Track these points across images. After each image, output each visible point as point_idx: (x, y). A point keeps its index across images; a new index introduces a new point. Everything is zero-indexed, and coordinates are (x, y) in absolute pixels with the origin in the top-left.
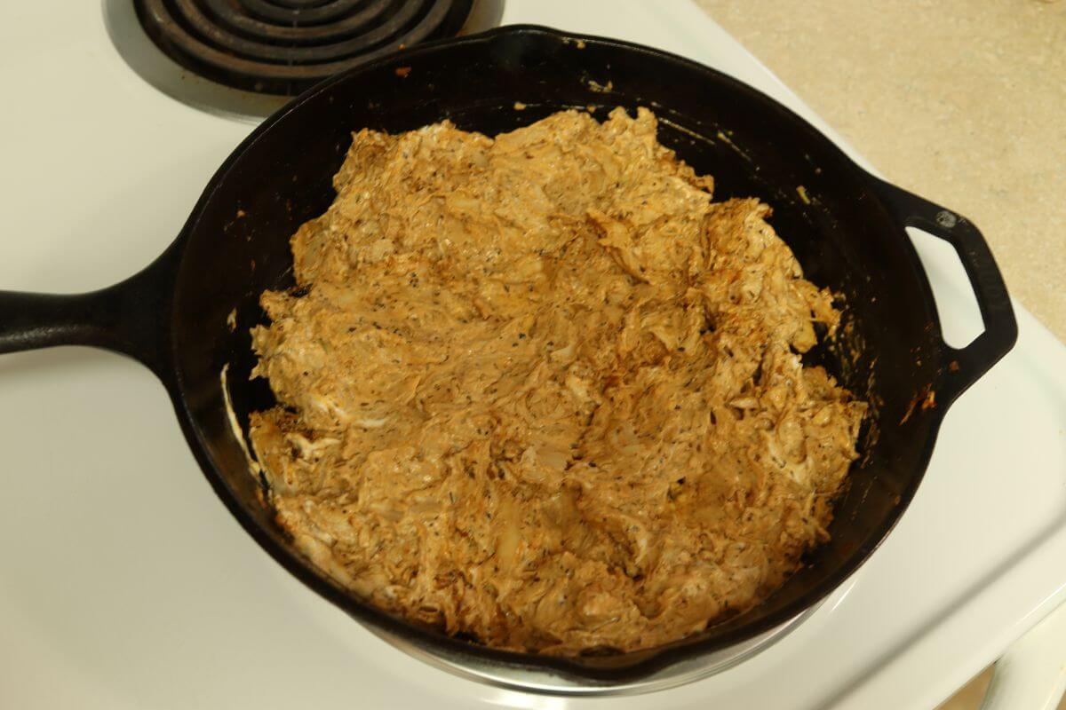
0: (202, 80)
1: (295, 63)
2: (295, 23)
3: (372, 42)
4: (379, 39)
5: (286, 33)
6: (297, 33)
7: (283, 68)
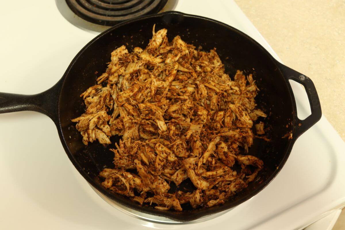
0: (80, 18)
1: (109, 16)
2: (111, 3)
3: (133, 11)
4: (135, 10)
5: (107, 6)
6: (111, 6)
7: (104, 17)
